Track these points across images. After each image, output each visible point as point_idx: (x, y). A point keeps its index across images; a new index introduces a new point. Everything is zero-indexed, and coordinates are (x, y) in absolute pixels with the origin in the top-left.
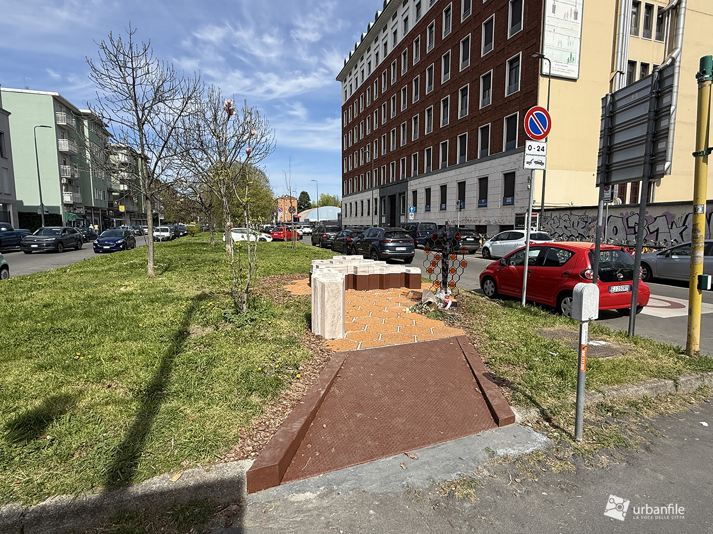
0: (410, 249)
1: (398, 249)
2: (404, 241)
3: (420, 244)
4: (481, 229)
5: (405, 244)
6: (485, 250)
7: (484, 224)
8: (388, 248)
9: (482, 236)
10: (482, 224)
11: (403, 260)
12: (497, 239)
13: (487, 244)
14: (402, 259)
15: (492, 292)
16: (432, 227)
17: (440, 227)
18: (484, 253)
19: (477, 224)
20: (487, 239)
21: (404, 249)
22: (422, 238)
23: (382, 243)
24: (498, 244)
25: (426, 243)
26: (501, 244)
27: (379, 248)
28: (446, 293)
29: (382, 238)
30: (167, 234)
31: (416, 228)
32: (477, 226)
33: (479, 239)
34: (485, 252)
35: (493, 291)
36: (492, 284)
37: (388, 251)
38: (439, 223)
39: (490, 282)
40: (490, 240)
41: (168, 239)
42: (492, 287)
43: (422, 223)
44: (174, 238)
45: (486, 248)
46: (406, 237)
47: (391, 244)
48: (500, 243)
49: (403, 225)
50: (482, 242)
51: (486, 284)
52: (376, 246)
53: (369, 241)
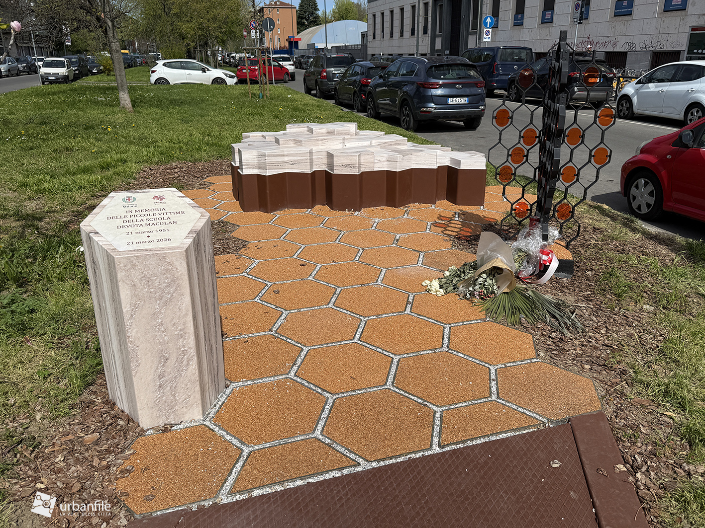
0: (476, 100)
1: (453, 101)
2: (464, 85)
3: (500, 89)
4: (617, 59)
5: (468, 91)
6: (624, 102)
7: (623, 50)
8: (432, 99)
9: (619, 72)
10: (618, 49)
11: (462, 123)
12: (650, 79)
13: (629, 89)
14: (459, 121)
15: (648, 205)
16: (523, 55)
17: (540, 55)
18: (620, 107)
19: (610, 49)
20: (628, 79)
21: (463, 101)
22: (504, 78)
23: (422, 89)
24: (652, 90)
25: (510, 87)
26: (658, 89)
27: (415, 101)
28: (545, 238)
29: (422, 78)
30: (62, 71)
31: (494, 58)
32: (608, 54)
33: (611, 80)
34: (622, 105)
35: (652, 203)
36: (651, 187)
37: (433, 105)
38: (537, 49)
39: (646, 184)
40: (636, 81)
41: (65, 79)
42: (651, 194)
43: (505, 48)
44: (76, 78)
45: (627, 98)
46: (470, 76)
47: (439, 92)
48: (656, 87)
49: (470, 53)
50: (618, 85)
51: (637, 187)
52: (410, 96)
53: (399, 85)
